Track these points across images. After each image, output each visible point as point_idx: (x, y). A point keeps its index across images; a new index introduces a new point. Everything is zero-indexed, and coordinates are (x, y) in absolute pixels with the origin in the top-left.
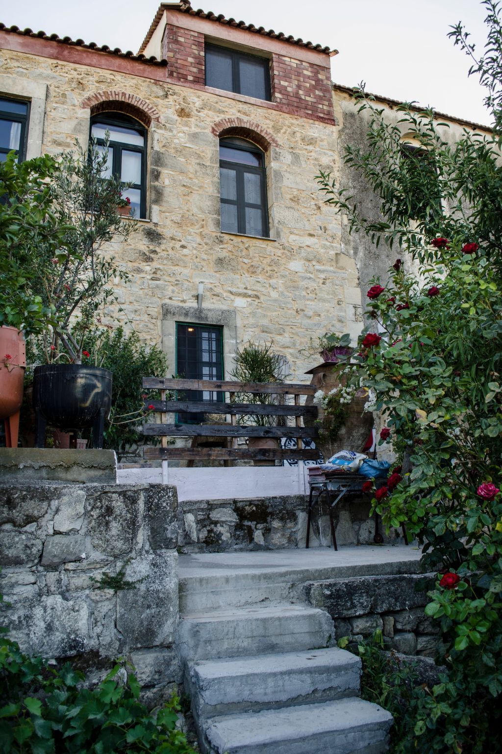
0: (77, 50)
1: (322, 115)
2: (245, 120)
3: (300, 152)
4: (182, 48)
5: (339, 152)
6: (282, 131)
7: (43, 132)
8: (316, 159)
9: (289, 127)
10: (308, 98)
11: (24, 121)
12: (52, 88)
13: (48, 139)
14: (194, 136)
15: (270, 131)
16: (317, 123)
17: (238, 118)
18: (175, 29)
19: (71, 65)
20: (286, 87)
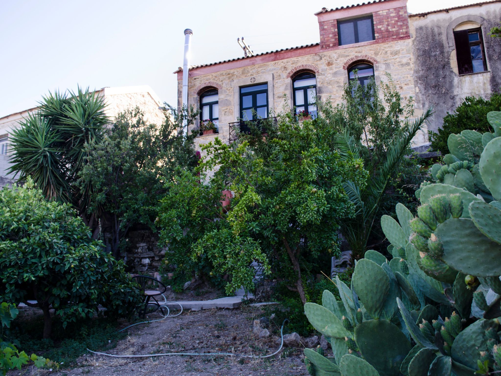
0: (282, 53)
1: (402, 36)
2: (359, 56)
3: (390, 61)
4: (326, 31)
5: (413, 53)
6: (379, 54)
7: (274, 94)
8: (399, 62)
9: (383, 50)
10: (394, 29)
11: (266, 91)
12: (275, 74)
13: (276, 97)
14: (335, 74)
15: (373, 56)
16: (399, 41)
17: (356, 56)
18: (322, 23)
19: (281, 61)
20: (380, 29)
